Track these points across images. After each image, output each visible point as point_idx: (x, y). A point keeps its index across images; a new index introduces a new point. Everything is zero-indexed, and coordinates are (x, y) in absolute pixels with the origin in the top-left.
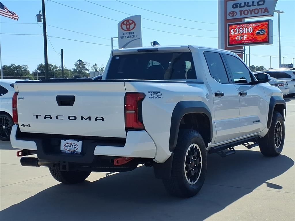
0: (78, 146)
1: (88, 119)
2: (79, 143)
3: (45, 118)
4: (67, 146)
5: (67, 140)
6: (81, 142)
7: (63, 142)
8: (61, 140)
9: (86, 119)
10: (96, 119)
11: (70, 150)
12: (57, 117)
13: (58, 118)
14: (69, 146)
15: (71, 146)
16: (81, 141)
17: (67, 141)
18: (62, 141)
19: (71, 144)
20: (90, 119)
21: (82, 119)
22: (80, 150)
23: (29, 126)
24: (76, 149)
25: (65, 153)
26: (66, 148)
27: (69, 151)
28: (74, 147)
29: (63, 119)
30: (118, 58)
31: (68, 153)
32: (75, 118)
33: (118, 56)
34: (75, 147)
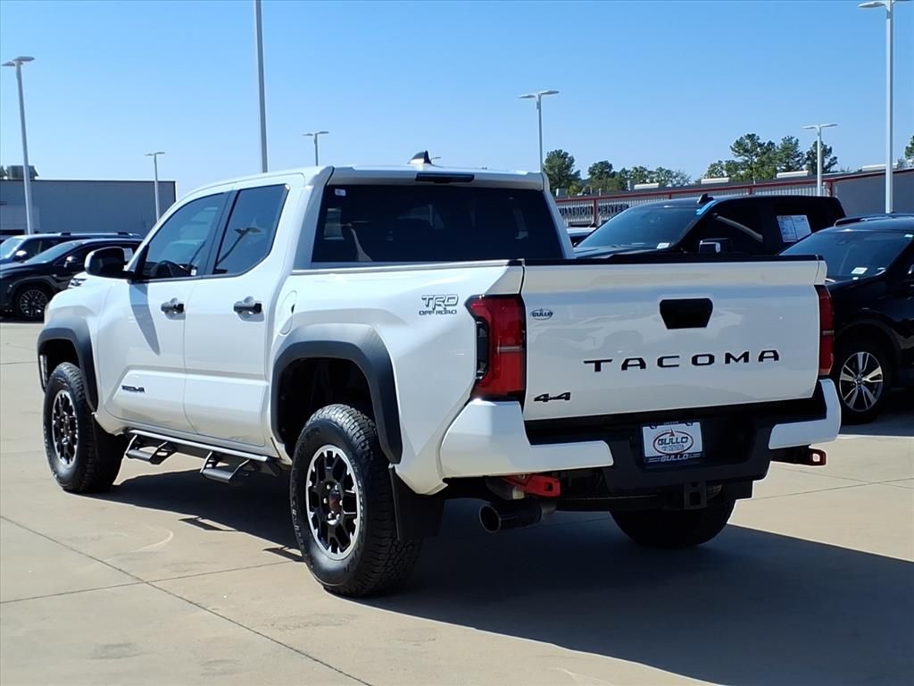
0: (691, 438)
1: (743, 359)
2: (695, 430)
3: (625, 366)
4: (663, 442)
5: (658, 427)
6: (697, 426)
7: (649, 433)
8: (644, 428)
9: (737, 360)
10: (761, 358)
11: (671, 452)
12: (660, 362)
13: (664, 364)
14: (667, 441)
15: (674, 441)
16: (698, 424)
17: (661, 429)
18: (646, 430)
19: (672, 434)
20: (746, 360)
21: (727, 361)
22: (698, 446)
23: (567, 397)
24: (686, 446)
25: (660, 462)
26: (660, 448)
27: (670, 455)
28: (682, 442)
29: (677, 366)
30: (343, 193)
31: (666, 462)
32: (712, 359)
33: (343, 189)
34: (684, 440)
